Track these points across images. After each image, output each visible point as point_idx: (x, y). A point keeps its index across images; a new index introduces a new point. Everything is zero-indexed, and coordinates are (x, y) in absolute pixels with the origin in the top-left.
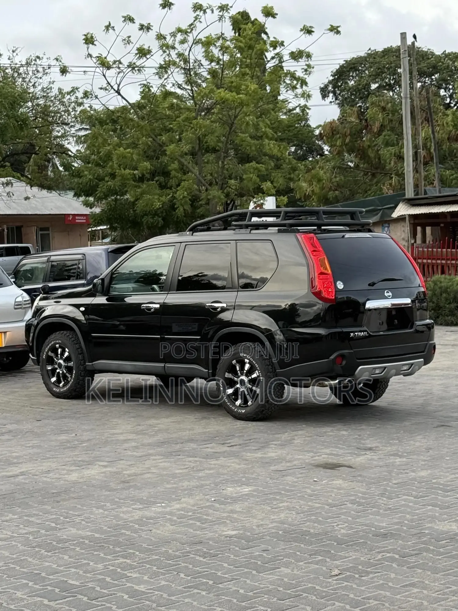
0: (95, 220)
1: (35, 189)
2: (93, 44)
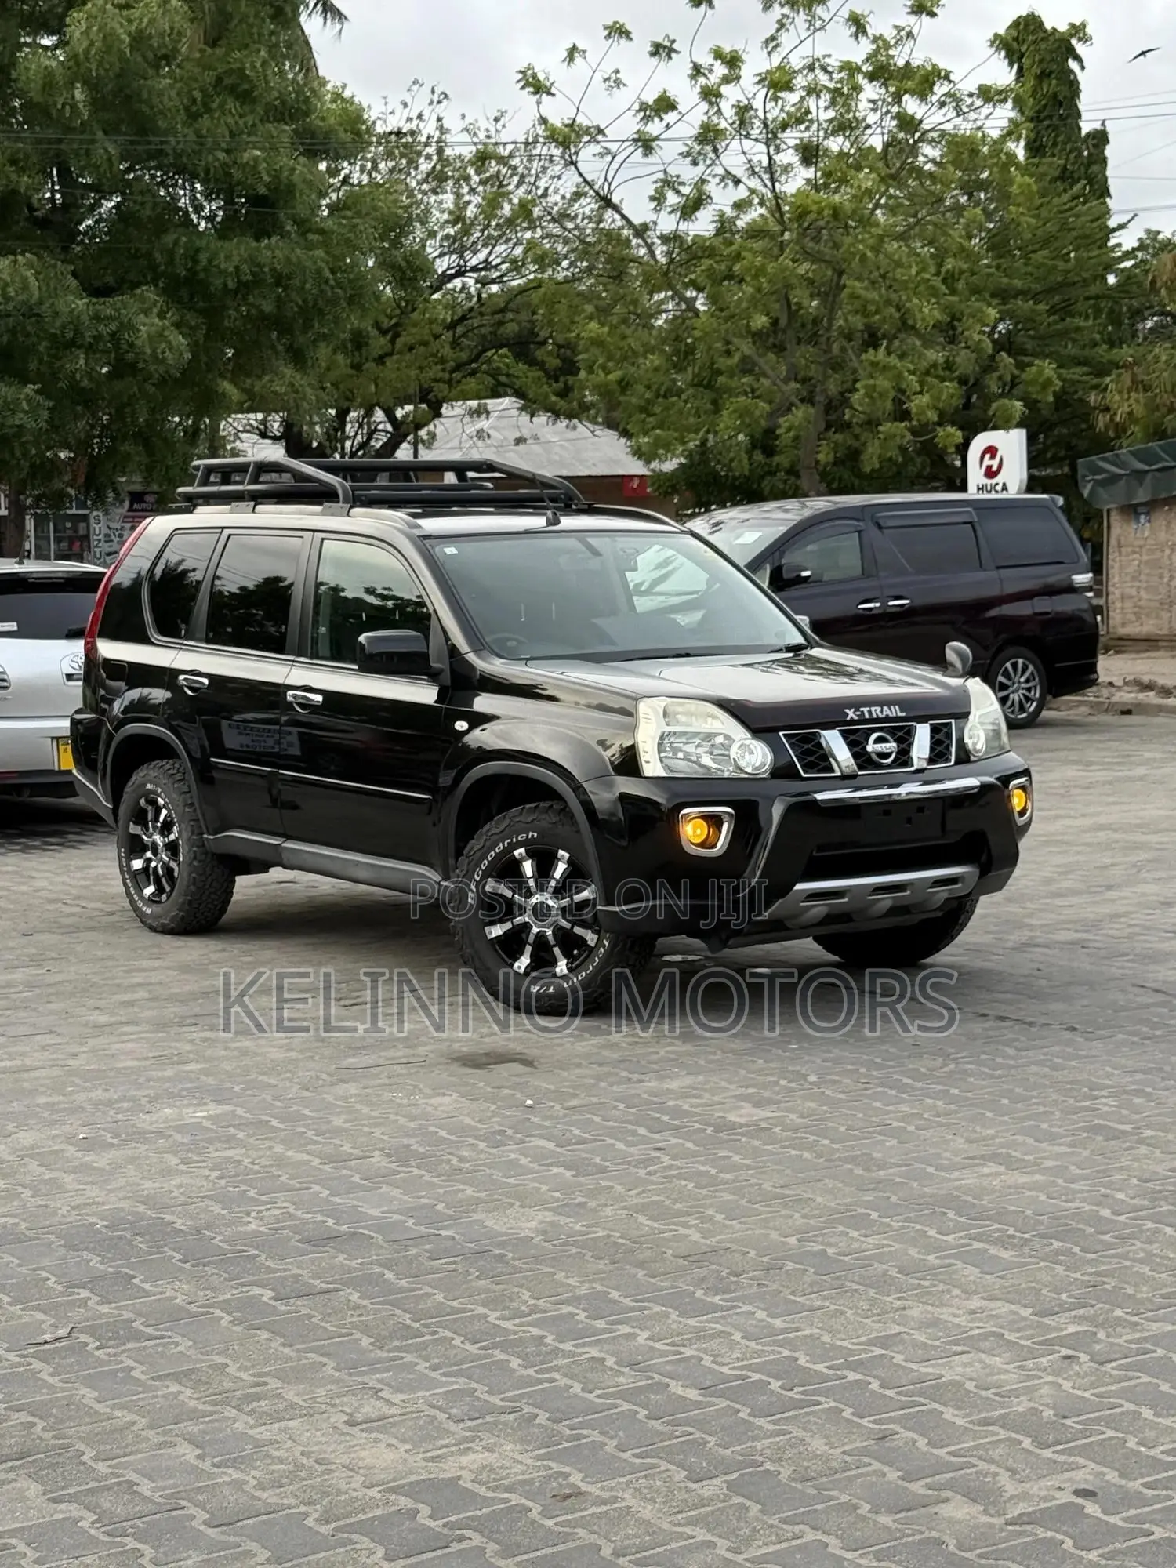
0: (660, 486)
1: (542, 419)
2: (549, 93)
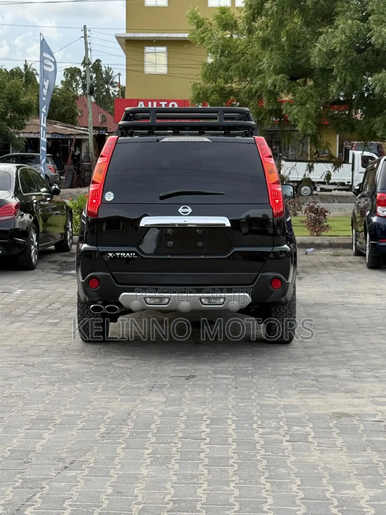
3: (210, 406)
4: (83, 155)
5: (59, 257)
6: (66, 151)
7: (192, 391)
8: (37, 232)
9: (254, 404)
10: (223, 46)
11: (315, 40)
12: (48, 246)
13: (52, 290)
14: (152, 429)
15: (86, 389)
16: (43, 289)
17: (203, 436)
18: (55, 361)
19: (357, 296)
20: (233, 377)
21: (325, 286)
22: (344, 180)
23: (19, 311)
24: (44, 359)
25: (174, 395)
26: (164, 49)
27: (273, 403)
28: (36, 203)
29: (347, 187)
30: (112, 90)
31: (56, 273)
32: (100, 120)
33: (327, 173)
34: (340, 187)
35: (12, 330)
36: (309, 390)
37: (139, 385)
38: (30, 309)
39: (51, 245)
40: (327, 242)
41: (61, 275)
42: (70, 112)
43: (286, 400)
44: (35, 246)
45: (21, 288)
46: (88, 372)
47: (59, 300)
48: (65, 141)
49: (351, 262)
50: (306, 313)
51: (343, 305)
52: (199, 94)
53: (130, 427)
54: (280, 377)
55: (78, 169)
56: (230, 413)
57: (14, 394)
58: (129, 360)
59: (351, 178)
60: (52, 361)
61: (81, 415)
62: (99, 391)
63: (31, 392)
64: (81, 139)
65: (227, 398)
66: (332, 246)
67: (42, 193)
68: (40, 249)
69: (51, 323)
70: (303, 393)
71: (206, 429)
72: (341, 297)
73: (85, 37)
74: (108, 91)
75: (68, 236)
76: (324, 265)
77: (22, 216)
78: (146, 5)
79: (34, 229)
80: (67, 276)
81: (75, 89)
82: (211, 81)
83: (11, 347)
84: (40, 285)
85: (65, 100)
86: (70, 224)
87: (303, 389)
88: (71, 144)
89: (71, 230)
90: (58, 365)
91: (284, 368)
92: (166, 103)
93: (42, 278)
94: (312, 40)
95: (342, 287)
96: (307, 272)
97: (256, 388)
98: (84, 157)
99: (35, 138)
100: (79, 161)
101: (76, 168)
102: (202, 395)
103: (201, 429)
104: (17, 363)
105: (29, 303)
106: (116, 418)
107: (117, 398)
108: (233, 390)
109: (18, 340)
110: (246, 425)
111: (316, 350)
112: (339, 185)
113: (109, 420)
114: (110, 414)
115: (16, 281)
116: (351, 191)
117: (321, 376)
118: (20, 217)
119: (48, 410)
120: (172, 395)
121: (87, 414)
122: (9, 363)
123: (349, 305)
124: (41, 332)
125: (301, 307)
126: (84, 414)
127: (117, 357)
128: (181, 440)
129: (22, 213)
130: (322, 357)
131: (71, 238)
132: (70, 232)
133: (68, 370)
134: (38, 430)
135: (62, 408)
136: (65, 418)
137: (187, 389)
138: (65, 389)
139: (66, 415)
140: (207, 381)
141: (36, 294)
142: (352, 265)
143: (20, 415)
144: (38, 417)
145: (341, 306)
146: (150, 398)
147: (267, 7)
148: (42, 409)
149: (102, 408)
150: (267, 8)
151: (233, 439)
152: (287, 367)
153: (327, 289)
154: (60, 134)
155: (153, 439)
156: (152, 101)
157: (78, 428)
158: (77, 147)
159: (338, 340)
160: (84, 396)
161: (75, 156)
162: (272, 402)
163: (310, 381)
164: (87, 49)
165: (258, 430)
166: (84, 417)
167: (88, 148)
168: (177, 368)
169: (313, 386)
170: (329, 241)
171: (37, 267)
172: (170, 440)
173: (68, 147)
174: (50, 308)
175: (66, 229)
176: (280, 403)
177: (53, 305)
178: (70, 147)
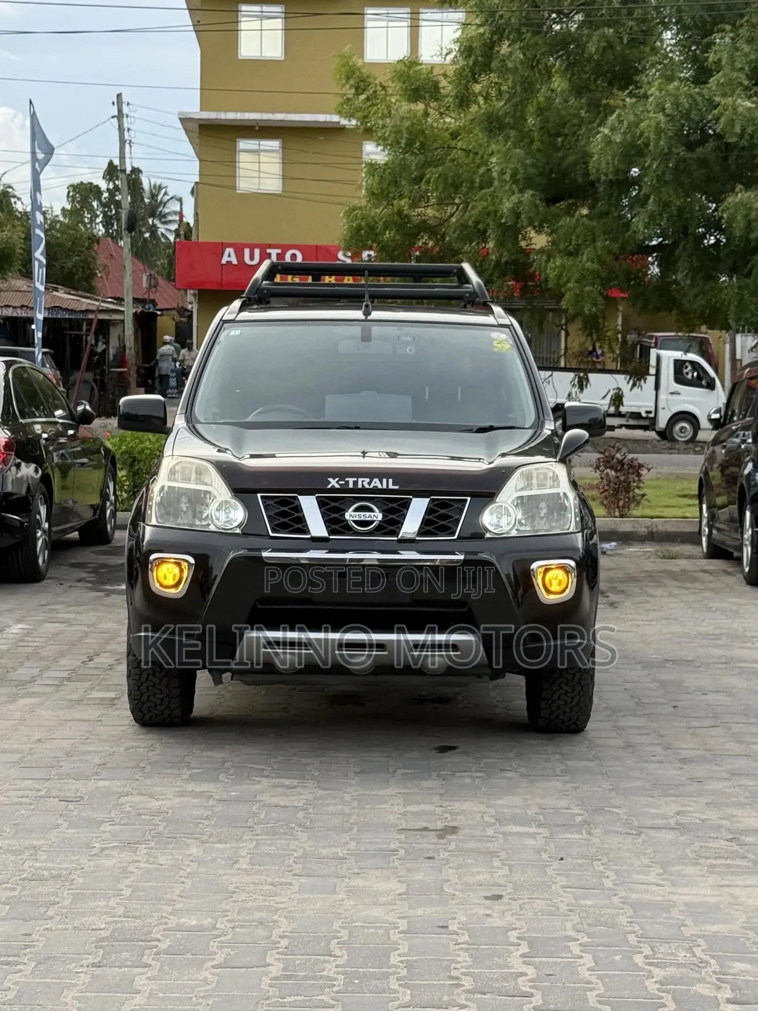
3: (515, 905)
4: (112, 352)
5: (88, 555)
6: (77, 344)
7: (460, 867)
8: (49, 502)
9: (616, 900)
10: (410, 132)
11: (598, 121)
12: (66, 532)
13: (89, 626)
14: (395, 966)
15: (214, 860)
16: (68, 622)
17: (524, 985)
18: (126, 789)
19: (749, 645)
20: (545, 832)
21: (672, 621)
22: (640, 407)
23: (23, 673)
24: (101, 784)
25: (422, 875)
26: (275, 144)
27: (659, 898)
28: (46, 439)
29: (646, 423)
30: (162, 229)
31: (91, 589)
32: (145, 284)
33: (616, 391)
34: (631, 422)
35: (18, 715)
36: (732, 866)
37: (334, 850)
38: (48, 668)
39: (73, 529)
40: (643, 530)
41: (102, 594)
42: (83, 267)
43: (686, 891)
44: (44, 531)
45: (19, 621)
46: (207, 818)
47: (109, 648)
48: (76, 324)
49: (706, 571)
50: (653, 681)
51: (727, 663)
52: (359, 228)
53: (341, 961)
54: (652, 833)
55: (102, 381)
56: (569, 925)
57: (46, 873)
58: (295, 787)
59: (653, 404)
60: (120, 790)
61: (215, 928)
62: (243, 864)
63: (86, 868)
64: (109, 320)
65: (550, 886)
66: (653, 537)
67: (57, 420)
68: (54, 537)
69: (102, 699)
70: (719, 873)
71: (524, 969)
72: (715, 646)
73: (120, 116)
74: (153, 230)
75: (108, 512)
76: (652, 577)
77: (18, 466)
78: (240, 57)
79: (43, 494)
80: (114, 596)
81: (89, 226)
82: (385, 203)
83: (19, 755)
84: (59, 615)
85: (73, 243)
86: (111, 485)
87: (714, 862)
88: (88, 330)
89: (112, 498)
90: (136, 799)
91: (652, 811)
92: (279, 251)
93: (62, 599)
94: (591, 122)
95: (709, 624)
96: (622, 592)
97: (605, 860)
98: (114, 356)
99: (16, 318)
100: (104, 364)
101: (98, 377)
102: (488, 876)
103: (512, 967)
104: (40, 794)
105: (44, 653)
106: (303, 937)
107: (290, 884)
108: (556, 864)
109: (33, 739)
110: (618, 958)
111: (708, 767)
112: (630, 417)
113: (284, 942)
114: (284, 926)
115: (7, 606)
116: (654, 430)
117: (746, 832)
118: (14, 469)
119: (135, 913)
120: (419, 876)
121: (229, 925)
122: (20, 793)
123: (743, 665)
124: (83, 721)
125: (639, 667)
126: (222, 926)
127: (264, 780)
128: (471, 996)
129: (19, 461)
130: (728, 783)
131: (114, 514)
132: (111, 504)
133: (159, 812)
134: (120, 967)
135: (165, 908)
136: (179, 935)
137: (448, 861)
138: (162, 859)
139: (179, 929)
140: (489, 841)
141: (55, 635)
142: (711, 578)
143: (70, 926)
144: (113, 931)
145: (723, 666)
146: (366, 884)
147: (502, 52)
148: (120, 911)
149: (259, 909)
150: (504, 55)
151: (597, 996)
152: (657, 807)
153: (680, 629)
154: (66, 310)
155: (404, 994)
156: (252, 247)
157: (215, 963)
158: (101, 337)
159: (749, 744)
160: (211, 877)
161: (97, 354)
162: (656, 895)
163: (723, 842)
164: (122, 142)
165: (650, 971)
166: (224, 933)
167: (121, 339)
168: (409, 808)
169: (734, 855)
170: (648, 527)
171: (48, 576)
172: (445, 998)
173: (81, 336)
174: (91, 664)
175: (104, 497)
176: (675, 898)
177: (97, 660)
178: (87, 335)
